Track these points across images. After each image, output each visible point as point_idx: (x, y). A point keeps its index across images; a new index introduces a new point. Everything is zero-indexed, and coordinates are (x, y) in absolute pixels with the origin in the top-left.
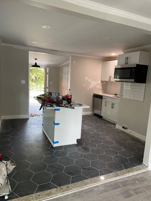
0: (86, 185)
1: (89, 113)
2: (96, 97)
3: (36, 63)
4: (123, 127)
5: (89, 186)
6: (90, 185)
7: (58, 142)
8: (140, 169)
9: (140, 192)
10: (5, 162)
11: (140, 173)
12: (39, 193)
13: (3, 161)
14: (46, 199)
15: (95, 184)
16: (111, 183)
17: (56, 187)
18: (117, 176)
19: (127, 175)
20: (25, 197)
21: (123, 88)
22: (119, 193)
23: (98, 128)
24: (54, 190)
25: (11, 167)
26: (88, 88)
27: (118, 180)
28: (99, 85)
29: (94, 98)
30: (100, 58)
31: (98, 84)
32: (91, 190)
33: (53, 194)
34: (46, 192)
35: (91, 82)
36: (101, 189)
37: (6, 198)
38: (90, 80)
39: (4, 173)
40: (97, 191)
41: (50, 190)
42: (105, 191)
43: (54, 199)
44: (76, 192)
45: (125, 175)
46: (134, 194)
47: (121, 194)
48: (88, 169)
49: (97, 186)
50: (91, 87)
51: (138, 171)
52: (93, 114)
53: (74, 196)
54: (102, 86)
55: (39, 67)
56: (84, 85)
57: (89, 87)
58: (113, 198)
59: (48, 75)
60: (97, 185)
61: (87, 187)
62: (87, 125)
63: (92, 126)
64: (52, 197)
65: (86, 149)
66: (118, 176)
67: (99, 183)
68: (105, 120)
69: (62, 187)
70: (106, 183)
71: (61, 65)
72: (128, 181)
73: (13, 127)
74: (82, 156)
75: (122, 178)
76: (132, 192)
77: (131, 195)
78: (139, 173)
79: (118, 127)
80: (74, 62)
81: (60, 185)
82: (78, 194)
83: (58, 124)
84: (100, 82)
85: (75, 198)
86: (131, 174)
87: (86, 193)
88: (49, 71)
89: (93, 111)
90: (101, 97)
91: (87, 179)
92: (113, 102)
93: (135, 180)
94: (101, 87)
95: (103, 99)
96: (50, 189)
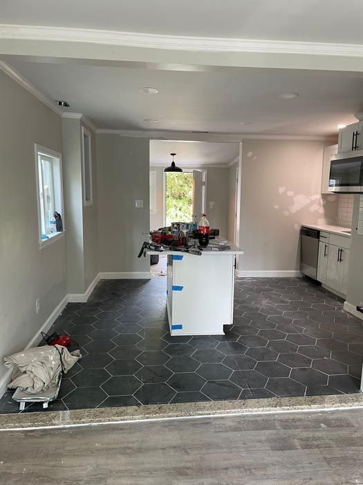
0: (198, 410)
1: (292, 273)
2: (307, 235)
3: (173, 164)
4: (358, 309)
5: (205, 414)
6: (206, 412)
7: (180, 327)
8: (344, 402)
9: (318, 446)
10: (59, 347)
11: (343, 411)
12: (103, 409)
13: (56, 345)
14: (113, 420)
15: (218, 411)
16: (257, 419)
17: (138, 405)
18: (276, 407)
19: (306, 409)
20: (78, 410)
21: (358, 209)
22: (263, 438)
23: (296, 308)
24: (130, 409)
25: (71, 359)
26: (286, 213)
27: (277, 414)
28: (316, 205)
29: (303, 236)
30: (317, 139)
31: (312, 203)
32: (206, 423)
33: (127, 414)
34: (115, 410)
35: (295, 199)
36: (229, 423)
37: (45, 406)
38: (290, 194)
39: (51, 363)
40: (217, 426)
41: (125, 408)
42: (236, 429)
43: (127, 424)
44: (174, 421)
45: (298, 407)
46: (300, 447)
47: (269, 440)
48: (218, 384)
49: (222, 418)
50: (295, 208)
51: (337, 405)
52: (301, 276)
53: (165, 426)
54: (324, 206)
55: (179, 170)
56: (276, 207)
57: (288, 211)
58: (245, 444)
59: (204, 187)
60: (223, 415)
61: (200, 415)
62: (271, 298)
63: (283, 302)
64: (124, 420)
65: (238, 347)
66: (281, 406)
67: (228, 413)
68: (324, 291)
69: (149, 406)
70: (247, 416)
71: (232, 163)
72: (300, 420)
73: (113, 294)
74: (220, 359)
75: (289, 414)
76: (297, 443)
77: (292, 447)
78: (339, 409)
79: (349, 307)
80: (250, 154)
81: (146, 403)
82: (175, 423)
83: (179, 288)
84: (319, 196)
85: (166, 430)
86: (315, 408)
87: (194, 424)
88: (208, 177)
89: (301, 268)
90: (315, 234)
91: (208, 400)
92: (342, 246)
93: (321, 422)
94: (322, 211)
95: (321, 239)
96: (126, 405)
